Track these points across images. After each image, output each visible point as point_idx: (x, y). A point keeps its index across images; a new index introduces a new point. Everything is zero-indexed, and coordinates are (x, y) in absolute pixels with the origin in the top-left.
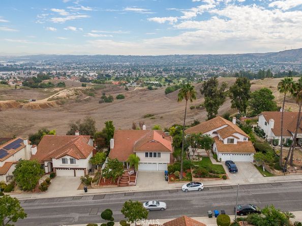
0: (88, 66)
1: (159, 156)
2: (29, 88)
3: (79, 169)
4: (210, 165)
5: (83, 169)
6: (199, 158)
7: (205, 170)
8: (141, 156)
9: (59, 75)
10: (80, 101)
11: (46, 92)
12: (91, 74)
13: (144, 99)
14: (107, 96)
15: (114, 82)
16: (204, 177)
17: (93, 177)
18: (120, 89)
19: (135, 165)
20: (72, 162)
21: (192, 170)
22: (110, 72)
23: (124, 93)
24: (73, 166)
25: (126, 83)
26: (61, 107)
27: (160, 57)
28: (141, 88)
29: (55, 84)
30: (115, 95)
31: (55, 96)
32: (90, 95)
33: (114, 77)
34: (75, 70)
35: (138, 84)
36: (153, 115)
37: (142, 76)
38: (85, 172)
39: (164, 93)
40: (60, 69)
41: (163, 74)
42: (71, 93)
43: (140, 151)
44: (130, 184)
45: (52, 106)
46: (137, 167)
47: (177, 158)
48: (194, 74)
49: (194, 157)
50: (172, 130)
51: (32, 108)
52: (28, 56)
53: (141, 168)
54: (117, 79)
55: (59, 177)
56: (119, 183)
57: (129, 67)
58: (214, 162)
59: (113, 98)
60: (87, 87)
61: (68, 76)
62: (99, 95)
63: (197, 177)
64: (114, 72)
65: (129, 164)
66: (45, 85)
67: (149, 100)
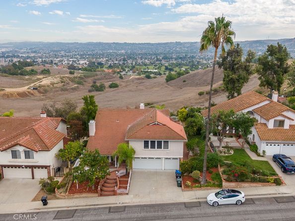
0: (78, 54)
1: (166, 147)
2: (7, 75)
3: (39, 167)
4: (249, 161)
5: (46, 167)
6: (228, 151)
7: (244, 168)
8: (137, 146)
9: (44, 62)
10: (67, 90)
11: (27, 80)
12: (82, 62)
13: (141, 88)
14: (98, 85)
15: (106, 70)
16: (243, 181)
17: (60, 179)
18: (114, 78)
19: (128, 161)
20: (28, 155)
21: (221, 170)
22: (103, 60)
23: (118, 82)
24: (29, 162)
25: (120, 71)
26: (43, 96)
27: (159, 44)
28: (138, 77)
29: (39, 71)
30: (107, 84)
31: (37, 84)
32: (78, 84)
33: (107, 66)
34: (64, 58)
35: (134, 72)
36: (152, 104)
37: (139, 65)
38: (49, 173)
39: (165, 81)
40: (46, 57)
41: (163, 62)
42: (55, 81)
43: (136, 138)
44: (119, 191)
45: (32, 94)
46: (131, 163)
47: (193, 150)
48: (198, 62)
49: (221, 149)
50: (182, 113)
51: (8, 97)
52: (11, 43)
53: (137, 165)
54: (110, 67)
55: (8, 180)
56: (101, 190)
57: (125, 55)
58: (254, 157)
59: (105, 87)
60: (75, 75)
61: (55, 64)
62: (89, 83)
63: (231, 181)
64: (107, 60)
65: (117, 158)
66: (27, 72)
67: (146, 88)
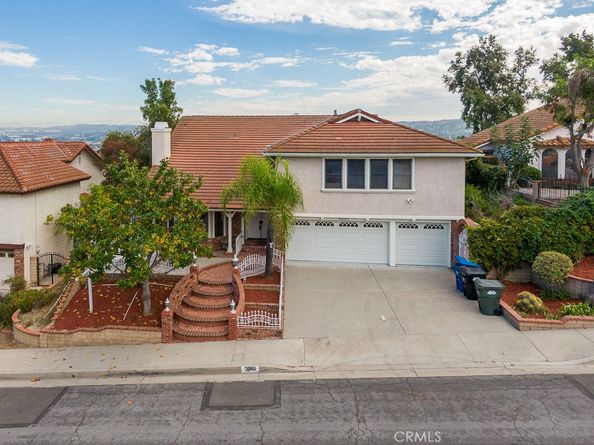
1: (405, 182)
5: (10, 250)
38: (19, 268)
43: (299, 149)
44: (243, 320)
53: (302, 249)
56: (177, 319)
